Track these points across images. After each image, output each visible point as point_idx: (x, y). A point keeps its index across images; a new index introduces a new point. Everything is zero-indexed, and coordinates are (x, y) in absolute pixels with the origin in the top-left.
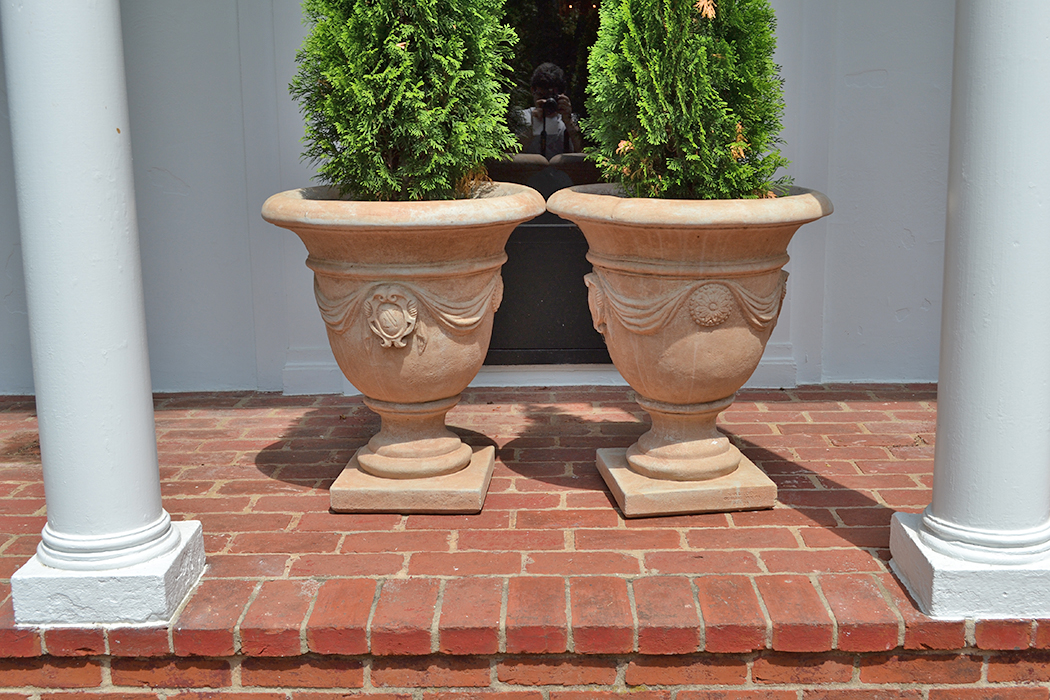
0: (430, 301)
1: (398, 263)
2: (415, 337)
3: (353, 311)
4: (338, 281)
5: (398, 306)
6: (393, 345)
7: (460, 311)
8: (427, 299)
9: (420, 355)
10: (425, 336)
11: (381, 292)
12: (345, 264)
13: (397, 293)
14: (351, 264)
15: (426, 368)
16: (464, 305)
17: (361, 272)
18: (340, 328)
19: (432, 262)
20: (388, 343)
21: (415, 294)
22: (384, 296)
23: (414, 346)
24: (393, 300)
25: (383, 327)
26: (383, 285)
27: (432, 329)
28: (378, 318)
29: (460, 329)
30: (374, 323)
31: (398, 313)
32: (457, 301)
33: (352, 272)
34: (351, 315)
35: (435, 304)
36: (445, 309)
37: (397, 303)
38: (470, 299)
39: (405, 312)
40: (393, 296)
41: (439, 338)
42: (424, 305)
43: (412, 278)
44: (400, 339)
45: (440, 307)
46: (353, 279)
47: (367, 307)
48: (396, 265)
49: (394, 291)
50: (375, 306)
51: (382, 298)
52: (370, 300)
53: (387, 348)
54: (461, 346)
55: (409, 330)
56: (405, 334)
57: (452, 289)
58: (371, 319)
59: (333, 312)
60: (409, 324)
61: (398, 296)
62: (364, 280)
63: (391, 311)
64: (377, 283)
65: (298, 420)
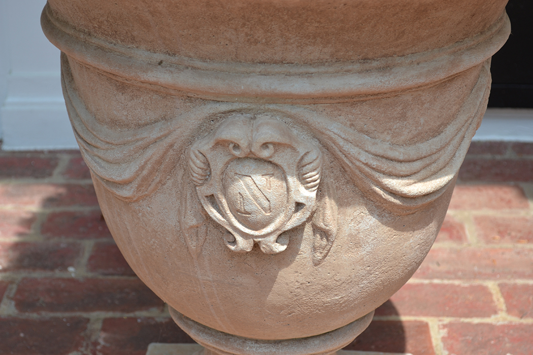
0: (353, 151)
1: (282, 62)
2: (308, 230)
3: (159, 162)
4: (122, 87)
5: (276, 166)
6: (256, 246)
7: (417, 165)
8: (347, 147)
9: (317, 263)
10: (333, 228)
11: (235, 131)
12: (141, 54)
13: (277, 137)
14: (158, 57)
15: (326, 289)
16: (424, 147)
17: (185, 80)
18: (126, 192)
19: (365, 59)
20: (243, 244)
21: (317, 135)
22: (243, 144)
23: (305, 248)
24: (265, 154)
25: (237, 212)
26: (240, 111)
27: (349, 210)
28: (225, 190)
29: (413, 204)
30: (212, 199)
31: (275, 182)
32: (412, 141)
33: (163, 77)
34: (153, 171)
35: (364, 157)
36: (385, 166)
37: (276, 160)
38: (436, 132)
39: (293, 180)
40: (265, 145)
41: (362, 226)
42: (335, 157)
43: (313, 100)
44: (273, 238)
45: (375, 163)
46: (164, 92)
47: (196, 165)
48: (277, 69)
49: (268, 131)
50: (218, 164)
51: (237, 147)
52: (204, 145)
53: (242, 254)
54: (406, 234)
55: (297, 219)
56: (289, 226)
57: (403, 117)
58: (204, 190)
59: (110, 155)
60: (299, 206)
61: (277, 145)
62: (191, 98)
63: (260, 179)
64: (224, 107)
65: (28, 222)
